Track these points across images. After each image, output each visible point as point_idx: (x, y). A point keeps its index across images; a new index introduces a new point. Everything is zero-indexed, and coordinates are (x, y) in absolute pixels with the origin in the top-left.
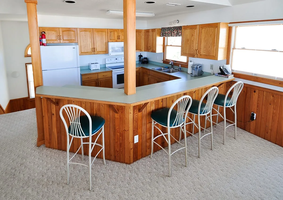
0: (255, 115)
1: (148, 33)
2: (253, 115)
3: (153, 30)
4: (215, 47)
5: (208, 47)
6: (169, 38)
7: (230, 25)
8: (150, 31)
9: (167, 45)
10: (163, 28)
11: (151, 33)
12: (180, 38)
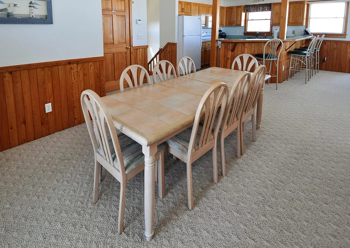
0: (326, 58)
1: (231, 10)
2: (325, 58)
3: (238, 7)
4: (301, 17)
5: (296, 17)
6: (249, 13)
7: (308, 3)
8: (234, 8)
9: (248, 20)
10: (247, 5)
11: (235, 10)
12: (270, 12)
